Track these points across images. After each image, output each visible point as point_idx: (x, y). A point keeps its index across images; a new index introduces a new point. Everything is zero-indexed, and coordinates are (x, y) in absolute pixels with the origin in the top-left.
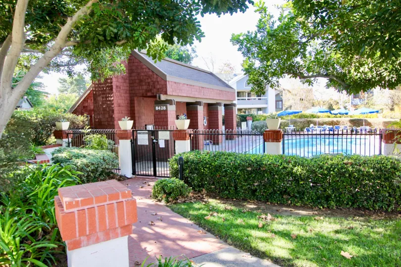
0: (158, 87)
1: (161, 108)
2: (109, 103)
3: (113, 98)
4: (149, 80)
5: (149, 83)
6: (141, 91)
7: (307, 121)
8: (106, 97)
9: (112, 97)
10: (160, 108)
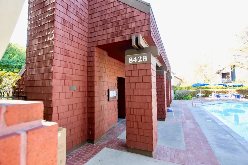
0: (134, 25)
1: (138, 59)
2: (47, 46)
3: (53, 38)
4: (119, 18)
5: (118, 22)
6: (105, 37)
7: (205, 90)
8: (44, 37)
9: (51, 35)
10: (136, 60)
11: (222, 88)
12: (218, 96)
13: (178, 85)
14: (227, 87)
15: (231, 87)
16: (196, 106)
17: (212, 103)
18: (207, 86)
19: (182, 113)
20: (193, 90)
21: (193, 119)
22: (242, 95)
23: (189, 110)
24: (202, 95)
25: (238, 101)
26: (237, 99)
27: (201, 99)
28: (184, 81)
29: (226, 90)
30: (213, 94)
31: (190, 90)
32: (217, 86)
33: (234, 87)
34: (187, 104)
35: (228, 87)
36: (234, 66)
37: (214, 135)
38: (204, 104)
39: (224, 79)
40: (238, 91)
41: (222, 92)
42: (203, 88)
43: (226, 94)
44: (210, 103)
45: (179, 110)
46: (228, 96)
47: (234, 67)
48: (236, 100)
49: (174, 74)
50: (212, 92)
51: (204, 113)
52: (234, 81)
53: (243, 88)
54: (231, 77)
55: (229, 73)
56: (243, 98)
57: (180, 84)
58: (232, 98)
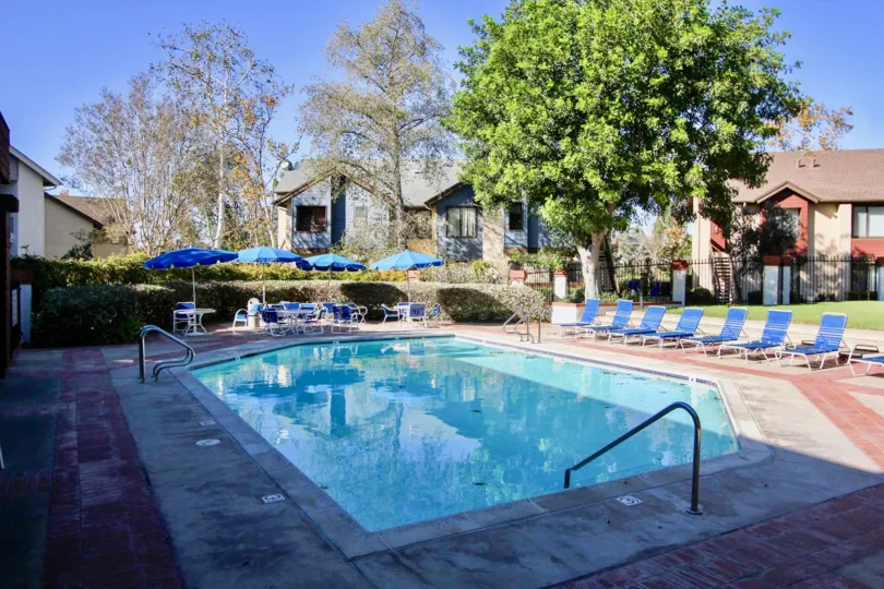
7: (218, 287)
11: (293, 277)
12: (271, 316)
13: (72, 254)
14: (311, 272)
15: (325, 273)
16: (157, 372)
17: (239, 351)
18: (229, 264)
19: (69, 427)
20: (159, 288)
21: (128, 447)
22: (358, 308)
23: (114, 399)
24: (202, 312)
25: (344, 331)
26: (340, 324)
27: (196, 333)
28: (113, 232)
29: (306, 283)
30: (253, 304)
31: (141, 287)
32: (273, 268)
33: (336, 273)
34: (108, 371)
35: (314, 271)
36: (343, 180)
37: (214, 513)
38: (199, 359)
39: (305, 235)
40: (347, 289)
41: (292, 296)
42: (211, 276)
43: (306, 305)
44: (233, 351)
45: (54, 408)
46: (309, 312)
47: (341, 185)
48: (336, 329)
49: (47, 183)
50: (251, 294)
51: (193, 407)
52: (340, 244)
53: (364, 279)
54: (329, 229)
55: (324, 208)
56: (360, 317)
57: (87, 247)
58: (323, 322)
